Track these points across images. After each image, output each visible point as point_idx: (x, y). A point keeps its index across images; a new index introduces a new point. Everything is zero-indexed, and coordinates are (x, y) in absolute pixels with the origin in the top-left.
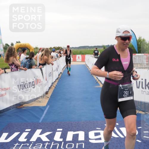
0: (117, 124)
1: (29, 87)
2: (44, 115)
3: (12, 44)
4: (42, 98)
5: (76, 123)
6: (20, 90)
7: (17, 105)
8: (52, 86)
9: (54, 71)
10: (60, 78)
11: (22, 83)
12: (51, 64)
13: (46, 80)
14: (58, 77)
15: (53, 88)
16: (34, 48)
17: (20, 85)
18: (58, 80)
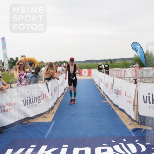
0: (124, 140)
1: (35, 102)
2: (49, 131)
3: (17, 59)
4: (47, 113)
5: (82, 139)
6: (25, 105)
7: (21, 120)
8: (58, 102)
9: (60, 86)
10: (66, 93)
11: (27, 98)
12: (57, 78)
13: (52, 95)
14: (64, 92)
15: (59, 103)
16: (39, 63)
17: (26, 100)
18: (63, 95)
